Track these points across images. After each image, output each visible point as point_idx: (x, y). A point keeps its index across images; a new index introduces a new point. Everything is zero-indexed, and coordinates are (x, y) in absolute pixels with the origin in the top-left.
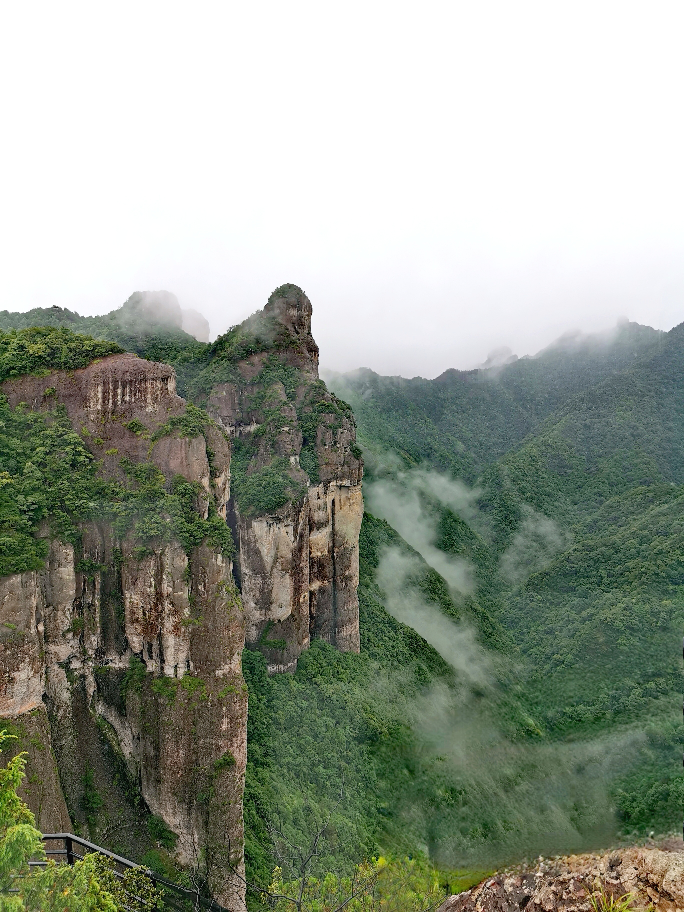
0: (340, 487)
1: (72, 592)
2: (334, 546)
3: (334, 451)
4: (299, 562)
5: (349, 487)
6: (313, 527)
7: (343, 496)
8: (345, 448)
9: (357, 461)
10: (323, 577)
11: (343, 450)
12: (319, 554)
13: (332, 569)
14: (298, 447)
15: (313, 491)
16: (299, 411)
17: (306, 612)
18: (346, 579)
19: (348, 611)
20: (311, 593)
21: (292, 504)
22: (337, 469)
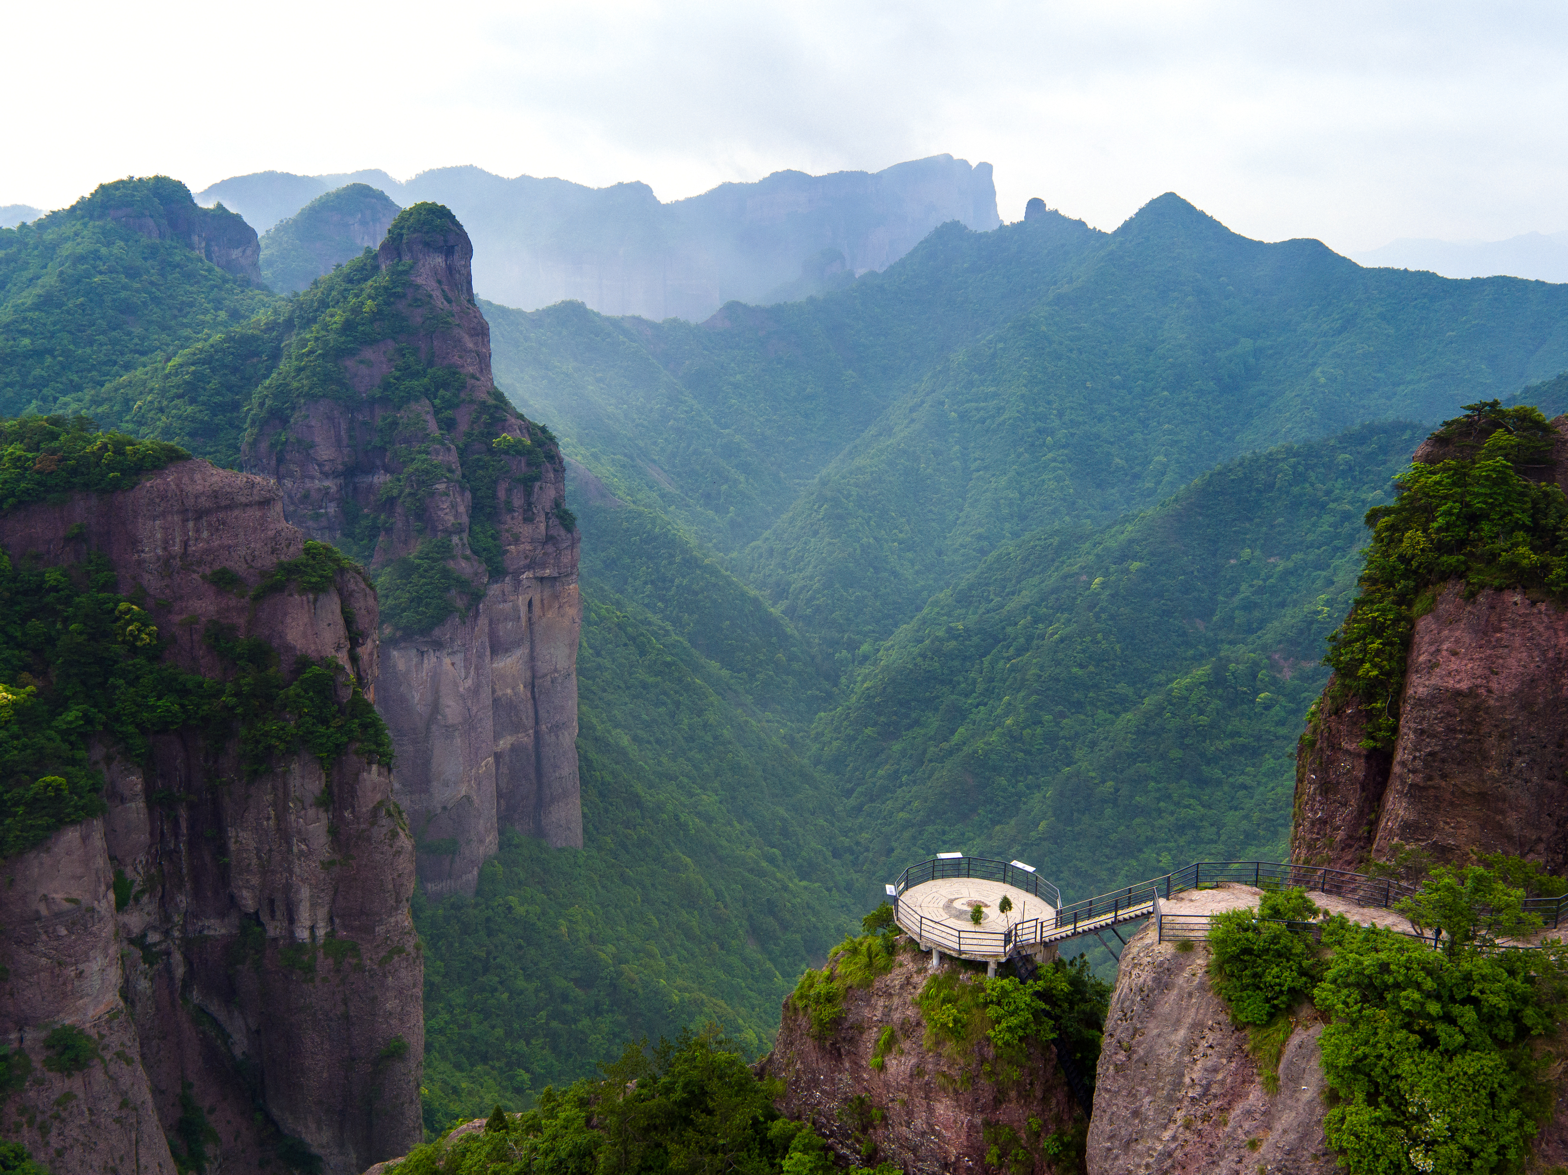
0: (542, 579)
1: (144, 838)
2: (534, 677)
3: (529, 519)
4: (475, 709)
5: (555, 578)
6: (497, 648)
7: (546, 594)
8: (547, 514)
9: (569, 536)
10: (517, 727)
11: (543, 518)
12: (509, 691)
13: (531, 713)
14: (465, 519)
15: (495, 589)
16: (463, 452)
17: (490, 788)
18: (556, 728)
19: (561, 778)
20: (498, 756)
21: (460, 618)
22: (535, 550)
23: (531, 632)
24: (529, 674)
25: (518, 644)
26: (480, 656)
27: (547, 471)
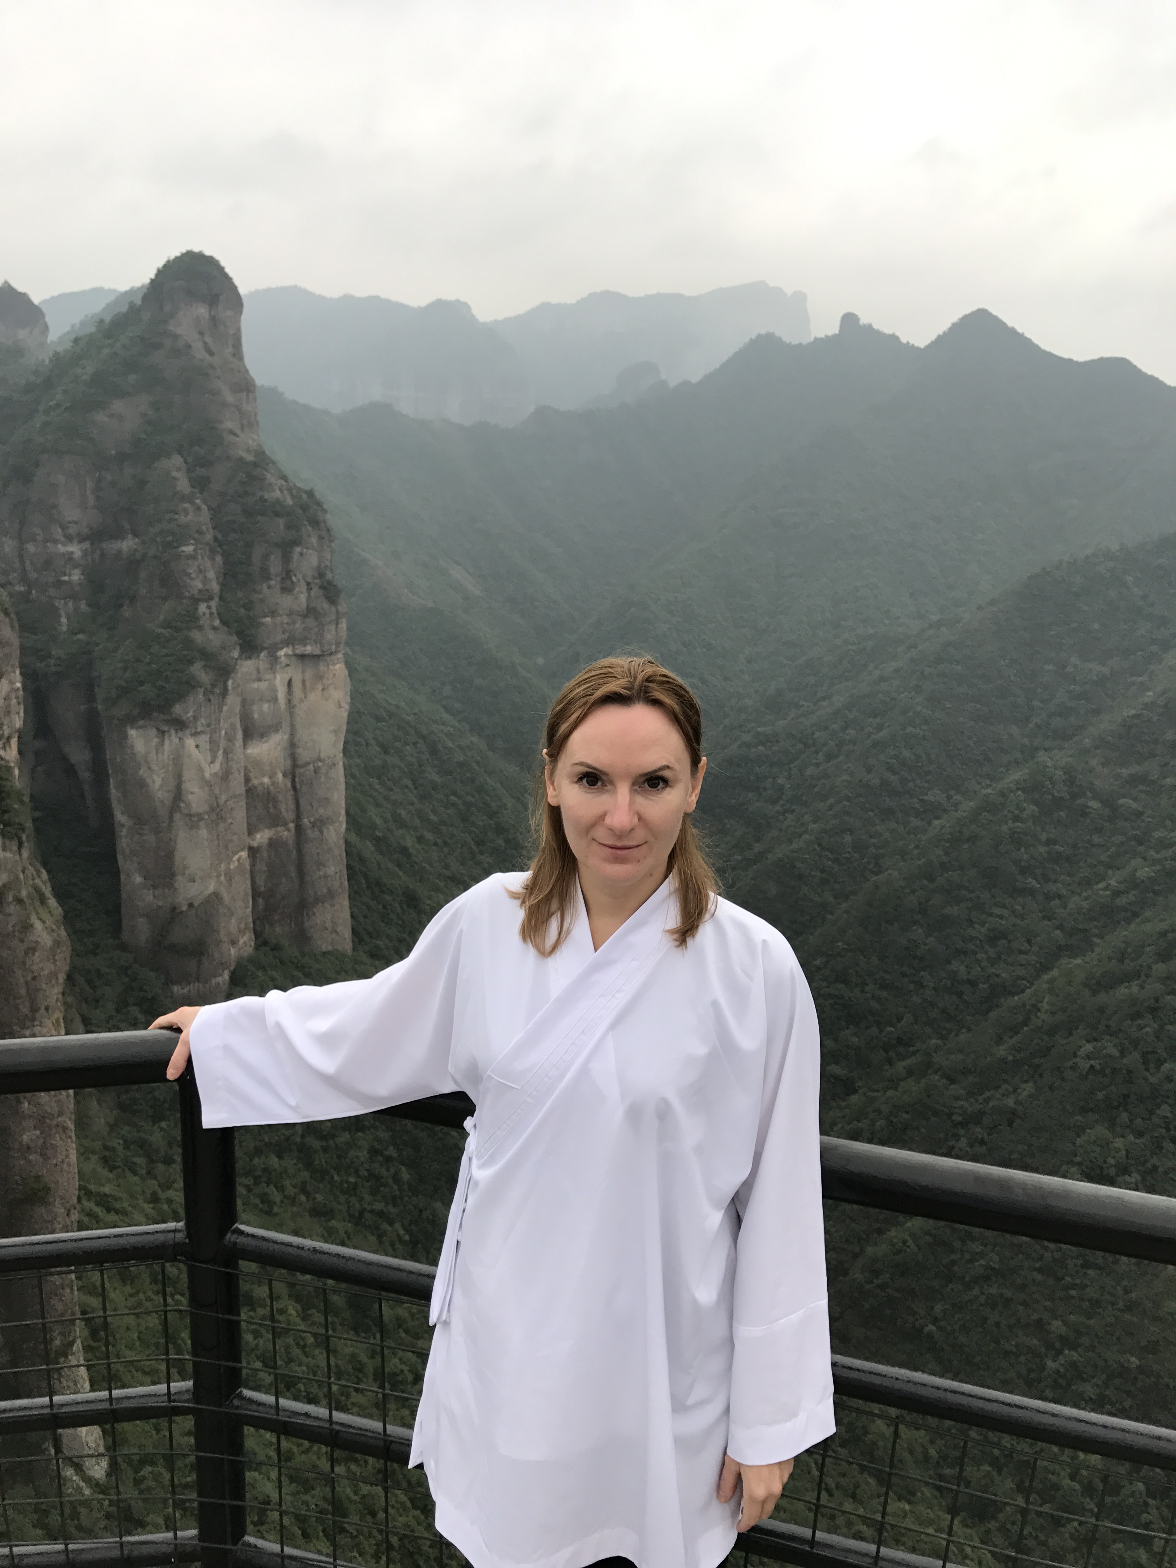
0: (302, 657)
2: (295, 765)
3: (287, 589)
4: (224, 797)
5: (318, 656)
6: (250, 732)
7: (308, 675)
8: (308, 584)
9: (333, 609)
10: (275, 821)
11: (304, 587)
12: (266, 780)
13: (292, 805)
14: (215, 587)
15: (247, 667)
16: (216, 512)
17: (243, 886)
18: (320, 824)
19: (326, 877)
20: (253, 852)
21: (204, 694)
22: (294, 623)
23: (292, 714)
24: (289, 762)
25: (275, 728)
26: (230, 739)
27: (309, 536)
